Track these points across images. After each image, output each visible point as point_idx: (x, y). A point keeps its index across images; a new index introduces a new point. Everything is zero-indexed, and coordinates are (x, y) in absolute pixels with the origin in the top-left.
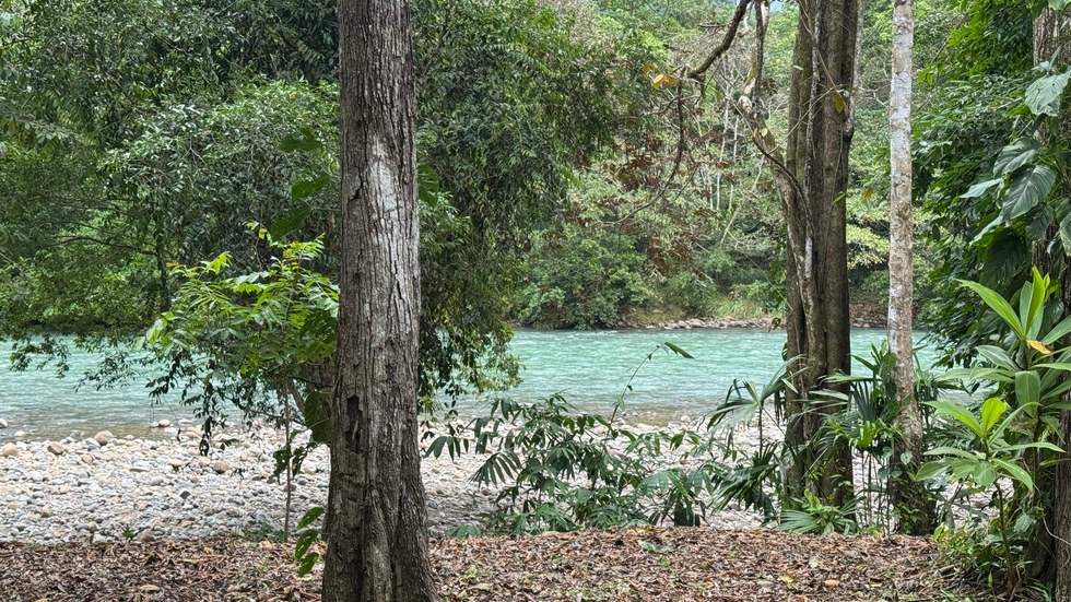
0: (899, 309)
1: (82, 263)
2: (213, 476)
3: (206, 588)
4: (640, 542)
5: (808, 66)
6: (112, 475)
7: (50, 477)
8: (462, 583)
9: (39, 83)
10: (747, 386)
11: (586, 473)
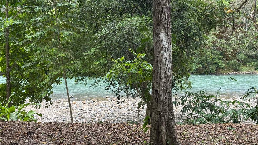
1: (90, 60)
2: (118, 109)
3: (122, 134)
4: (227, 127)
6: (96, 109)
7: (83, 109)
8: (182, 136)
9: (81, 19)
10: (253, 88)
11: (210, 110)
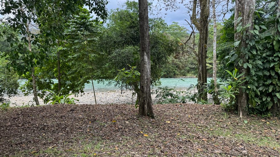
0: (214, 74)
1: (106, 70)
2: (122, 97)
3: (124, 110)
4: (179, 105)
5: (201, 42)
6: (110, 97)
7: (102, 97)
8: (156, 110)
9: (101, 47)
10: (193, 85)
11: (170, 97)
